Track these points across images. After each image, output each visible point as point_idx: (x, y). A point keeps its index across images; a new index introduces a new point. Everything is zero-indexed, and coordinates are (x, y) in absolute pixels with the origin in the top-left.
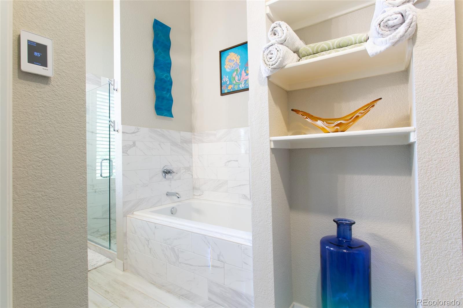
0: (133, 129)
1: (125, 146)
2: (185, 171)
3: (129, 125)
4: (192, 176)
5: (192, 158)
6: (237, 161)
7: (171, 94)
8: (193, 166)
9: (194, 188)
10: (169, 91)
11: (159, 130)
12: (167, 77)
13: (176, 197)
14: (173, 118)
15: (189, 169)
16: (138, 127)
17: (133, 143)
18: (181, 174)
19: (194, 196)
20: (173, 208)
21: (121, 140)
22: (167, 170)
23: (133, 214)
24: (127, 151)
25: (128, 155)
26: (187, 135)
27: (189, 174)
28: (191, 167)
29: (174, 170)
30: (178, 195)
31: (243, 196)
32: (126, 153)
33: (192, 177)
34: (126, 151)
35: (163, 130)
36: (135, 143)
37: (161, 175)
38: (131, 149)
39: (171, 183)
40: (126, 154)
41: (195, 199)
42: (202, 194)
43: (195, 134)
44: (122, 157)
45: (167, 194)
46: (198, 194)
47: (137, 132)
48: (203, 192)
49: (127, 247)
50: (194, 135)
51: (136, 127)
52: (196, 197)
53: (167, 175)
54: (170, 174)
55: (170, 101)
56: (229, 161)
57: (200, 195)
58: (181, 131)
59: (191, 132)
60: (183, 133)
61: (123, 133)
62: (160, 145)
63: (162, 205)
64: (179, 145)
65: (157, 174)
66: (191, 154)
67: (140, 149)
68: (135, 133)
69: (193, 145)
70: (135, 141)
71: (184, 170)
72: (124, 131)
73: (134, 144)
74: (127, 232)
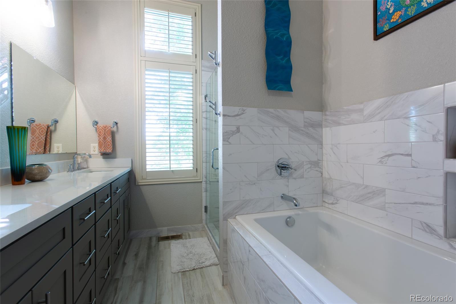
0: (236, 110)
1: (226, 133)
2: (311, 167)
3: (232, 106)
4: (321, 174)
5: (322, 148)
6: (410, 155)
7: (290, 58)
8: (322, 161)
9: (324, 192)
10: (287, 54)
11: (271, 110)
12: (283, 35)
13: (293, 204)
14: (292, 92)
15: (317, 164)
16: (244, 108)
17: (236, 129)
18: (305, 171)
19: (324, 203)
20: (290, 217)
21: (222, 125)
22: (283, 164)
23: (235, 218)
24: (229, 138)
25: (230, 144)
26: (314, 116)
27: (317, 171)
28: (319, 161)
29: (293, 166)
30: (295, 201)
31: (424, 225)
32: (228, 141)
33: (322, 176)
34: (227, 138)
35: (278, 109)
36: (239, 128)
37: (274, 172)
38: (233, 135)
39: (288, 183)
40: (227, 143)
41: (325, 207)
42: (337, 203)
43: (327, 113)
44: (223, 146)
45: (282, 197)
46: (330, 202)
47: (241, 115)
48: (338, 201)
49: (227, 257)
50: (326, 115)
51: (240, 108)
52: (327, 205)
53: (282, 171)
54: (287, 170)
55: (288, 69)
56: (389, 156)
57: (332, 204)
58: (305, 111)
59: (322, 111)
60: (307, 114)
61: (224, 115)
62: (273, 130)
63: (274, 211)
64: (302, 130)
65: (268, 170)
66: (321, 144)
67: (245, 136)
68: (240, 115)
69: (324, 129)
70: (240, 126)
71: (309, 166)
72: (225, 114)
73: (238, 130)
74: (227, 239)
